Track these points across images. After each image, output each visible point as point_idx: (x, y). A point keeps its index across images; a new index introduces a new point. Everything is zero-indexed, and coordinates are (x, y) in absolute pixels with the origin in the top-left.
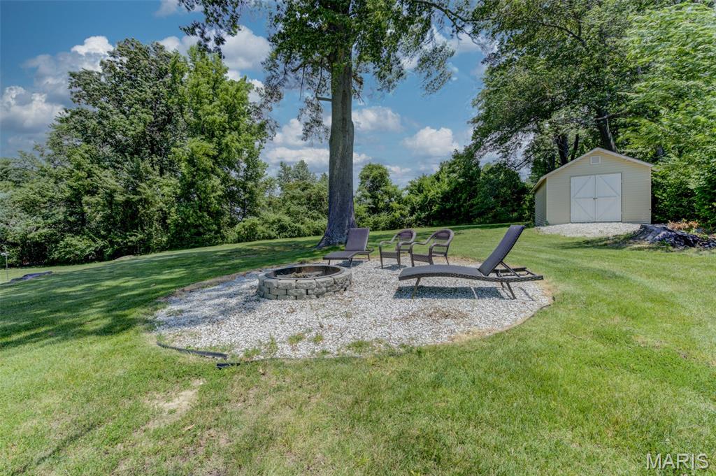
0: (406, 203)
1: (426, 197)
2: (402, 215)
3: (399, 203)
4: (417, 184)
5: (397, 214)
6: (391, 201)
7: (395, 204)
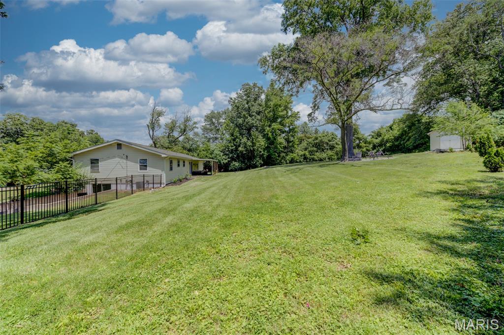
0: (370, 143)
1: (383, 139)
2: (367, 150)
3: (365, 143)
4: (377, 132)
5: (364, 150)
6: (360, 143)
7: (363, 144)
